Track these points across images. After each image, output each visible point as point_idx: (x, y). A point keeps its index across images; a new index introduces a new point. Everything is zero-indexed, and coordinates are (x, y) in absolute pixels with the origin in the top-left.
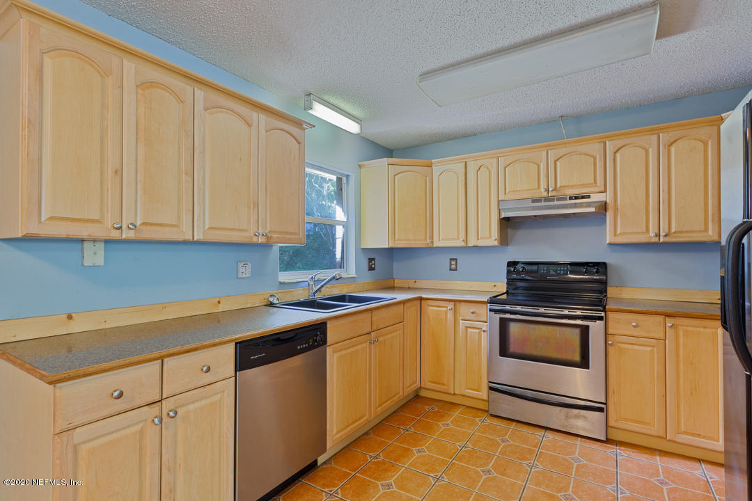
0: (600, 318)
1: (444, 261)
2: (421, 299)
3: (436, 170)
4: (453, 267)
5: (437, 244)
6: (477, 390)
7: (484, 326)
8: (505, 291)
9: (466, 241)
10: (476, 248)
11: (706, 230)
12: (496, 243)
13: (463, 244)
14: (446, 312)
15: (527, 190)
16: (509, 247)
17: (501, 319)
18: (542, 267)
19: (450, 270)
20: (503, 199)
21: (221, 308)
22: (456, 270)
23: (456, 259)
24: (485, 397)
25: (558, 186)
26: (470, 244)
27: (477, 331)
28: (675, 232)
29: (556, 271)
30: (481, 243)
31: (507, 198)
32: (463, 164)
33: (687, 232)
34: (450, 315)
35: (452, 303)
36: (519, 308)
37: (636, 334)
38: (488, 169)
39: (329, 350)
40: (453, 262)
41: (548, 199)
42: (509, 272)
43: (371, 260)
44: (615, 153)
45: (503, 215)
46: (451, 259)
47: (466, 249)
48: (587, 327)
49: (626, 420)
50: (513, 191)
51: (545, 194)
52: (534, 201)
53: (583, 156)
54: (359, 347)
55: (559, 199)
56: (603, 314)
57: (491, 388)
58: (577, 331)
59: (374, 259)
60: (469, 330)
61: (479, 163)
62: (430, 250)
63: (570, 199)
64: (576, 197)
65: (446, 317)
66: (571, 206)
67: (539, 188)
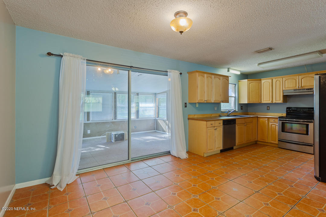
0: (312, 122)
1: (265, 107)
2: (258, 117)
3: (263, 81)
4: (268, 109)
5: (263, 102)
6: (275, 141)
7: (277, 124)
8: (286, 116)
9: (272, 101)
12: (282, 102)
13: (271, 102)
14: (265, 121)
15: (292, 87)
16: (287, 103)
17: (282, 122)
18: (298, 109)
20: (284, 90)
21: (212, 116)
23: (269, 107)
24: (277, 143)
25: (303, 86)
26: (274, 102)
27: (275, 126)
29: (303, 110)
30: (277, 102)
31: (286, 89)
32: (271, 80)
34: (267, 121)
35: (267, 118)
36: (288, 119)
38: (279, 81)
39: (236, 125)
40: (268, 108)
41: (299, 90)
42: (287, 110)
43: (241, 107)
45: (284, 94)
46: (268, 107)
47: (272, 104)
48: (308, 124)
50: (288, 87)
51: (298, 88)
52: (295, 90)
53: (310, 78)
54: (242, 126)
55: (303, 90)
56: (313, 121)
57: (279, 141)
58: (305, 126)
59: (242, 106)
60: (273, 125)
61: (277, 79)
62: (261, 104)
63: (306, 89)
64: (308, 89)
65: (265, 122)
66: (307, 92)
67: (296, 86)
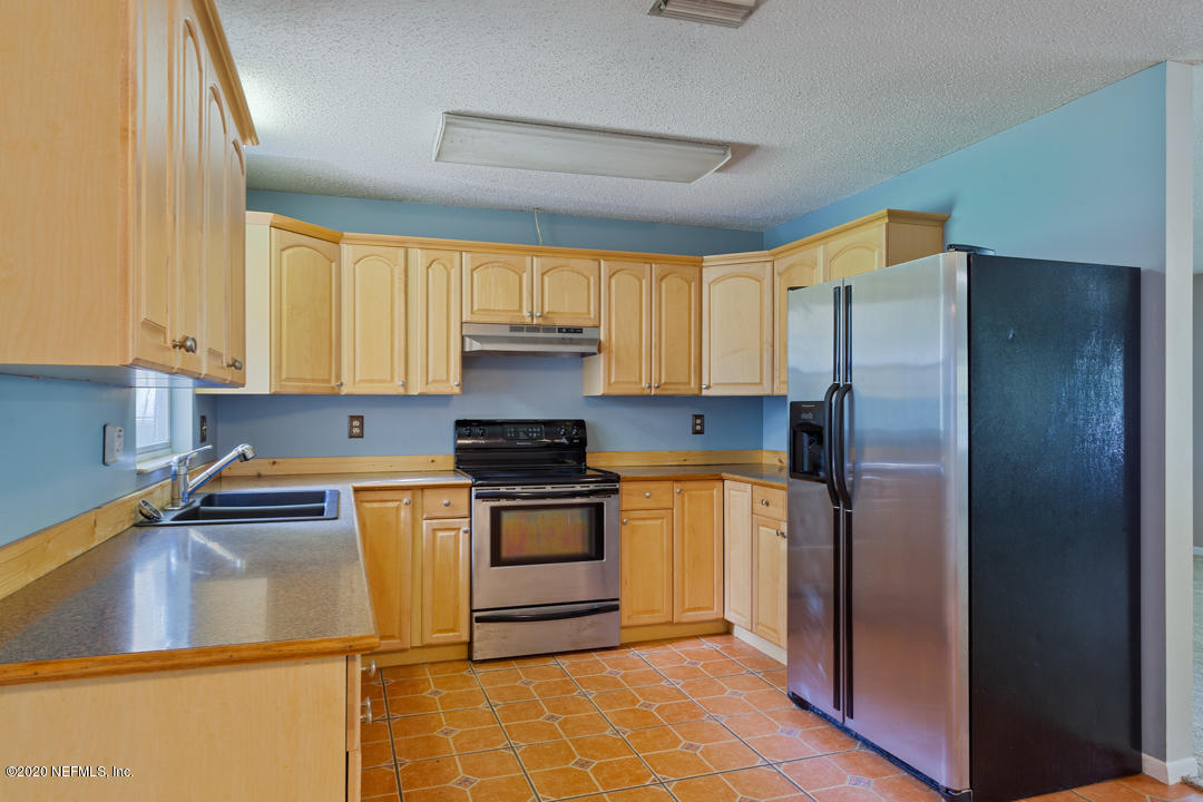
1: (339, 420)
3: (347, 250)
4: (356, 431)
5: (348, 388)
6: (453, 630)
7: (464, 524)
8: (452, 468)
9: (405, 385)
10: (423, 397)
11: (689, 383)
12: (455, 390)
13: (401, 391)
14: (398, 509)
15: (504, 311)
17: (492, 508)
18: (508, 429)
19: (351, 437)
20: (469, 319)
22: (362, 437)
23: (362, 417)
24: (465, 638)
25: (546, 311)
26: (414, 391)
27: (453, 533)
28: (665, 383)
29: (527, 433)
30: (433, 389)
31: (475, 317)
32: (401, 252)
33: (674, 384)
34: (405, 514)
35: (409, 493)
37: (648, 506)
38: (445, 267)
41: (535, 329)
43: (202, 420)
44: (610, 277)
45: (467, 347)
46: (353, 418)
48: (601, 505)
49: (639, 613)
50: (484, 310)
51: (529, 320)
52: (514, 328)
53: (575, 274)
55: (545, 330)
56: (618, 485)
57: (478, 620)
59: (205, 419)
60: (440, 534)
63: (560, 330)
64: (568, 330)
65: (398, 517)
66: (563, 342)
67: (520, 309)
